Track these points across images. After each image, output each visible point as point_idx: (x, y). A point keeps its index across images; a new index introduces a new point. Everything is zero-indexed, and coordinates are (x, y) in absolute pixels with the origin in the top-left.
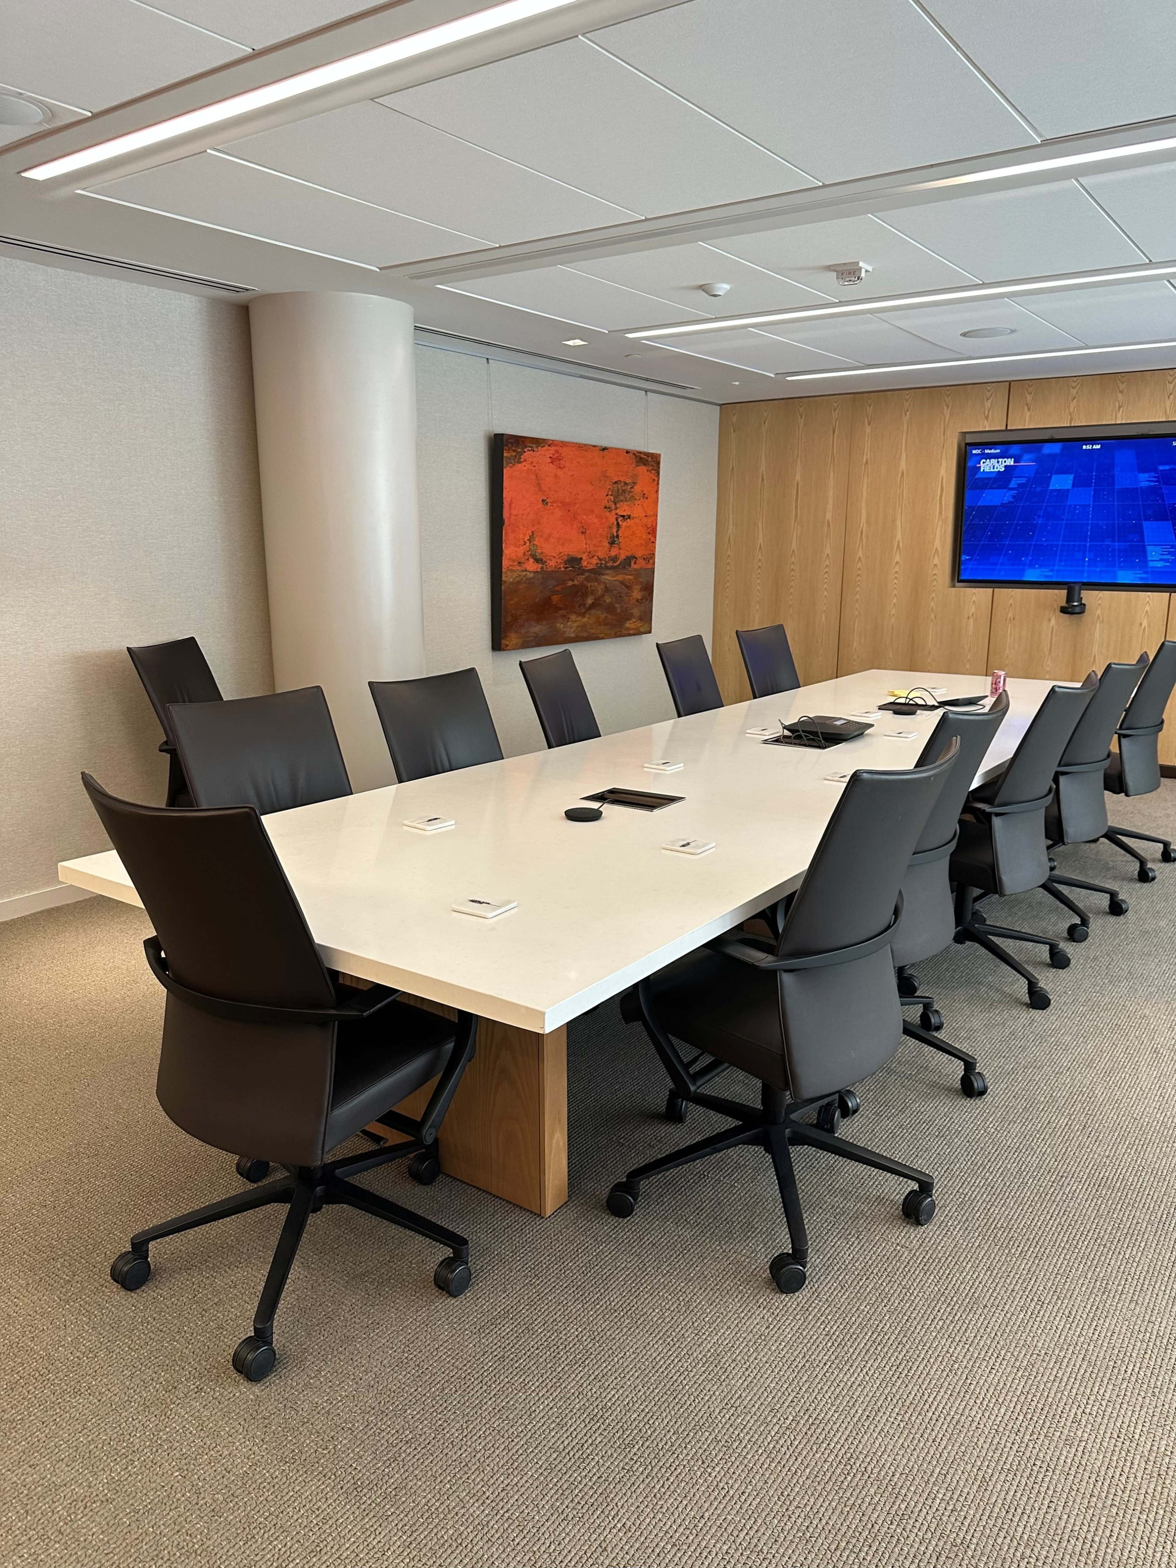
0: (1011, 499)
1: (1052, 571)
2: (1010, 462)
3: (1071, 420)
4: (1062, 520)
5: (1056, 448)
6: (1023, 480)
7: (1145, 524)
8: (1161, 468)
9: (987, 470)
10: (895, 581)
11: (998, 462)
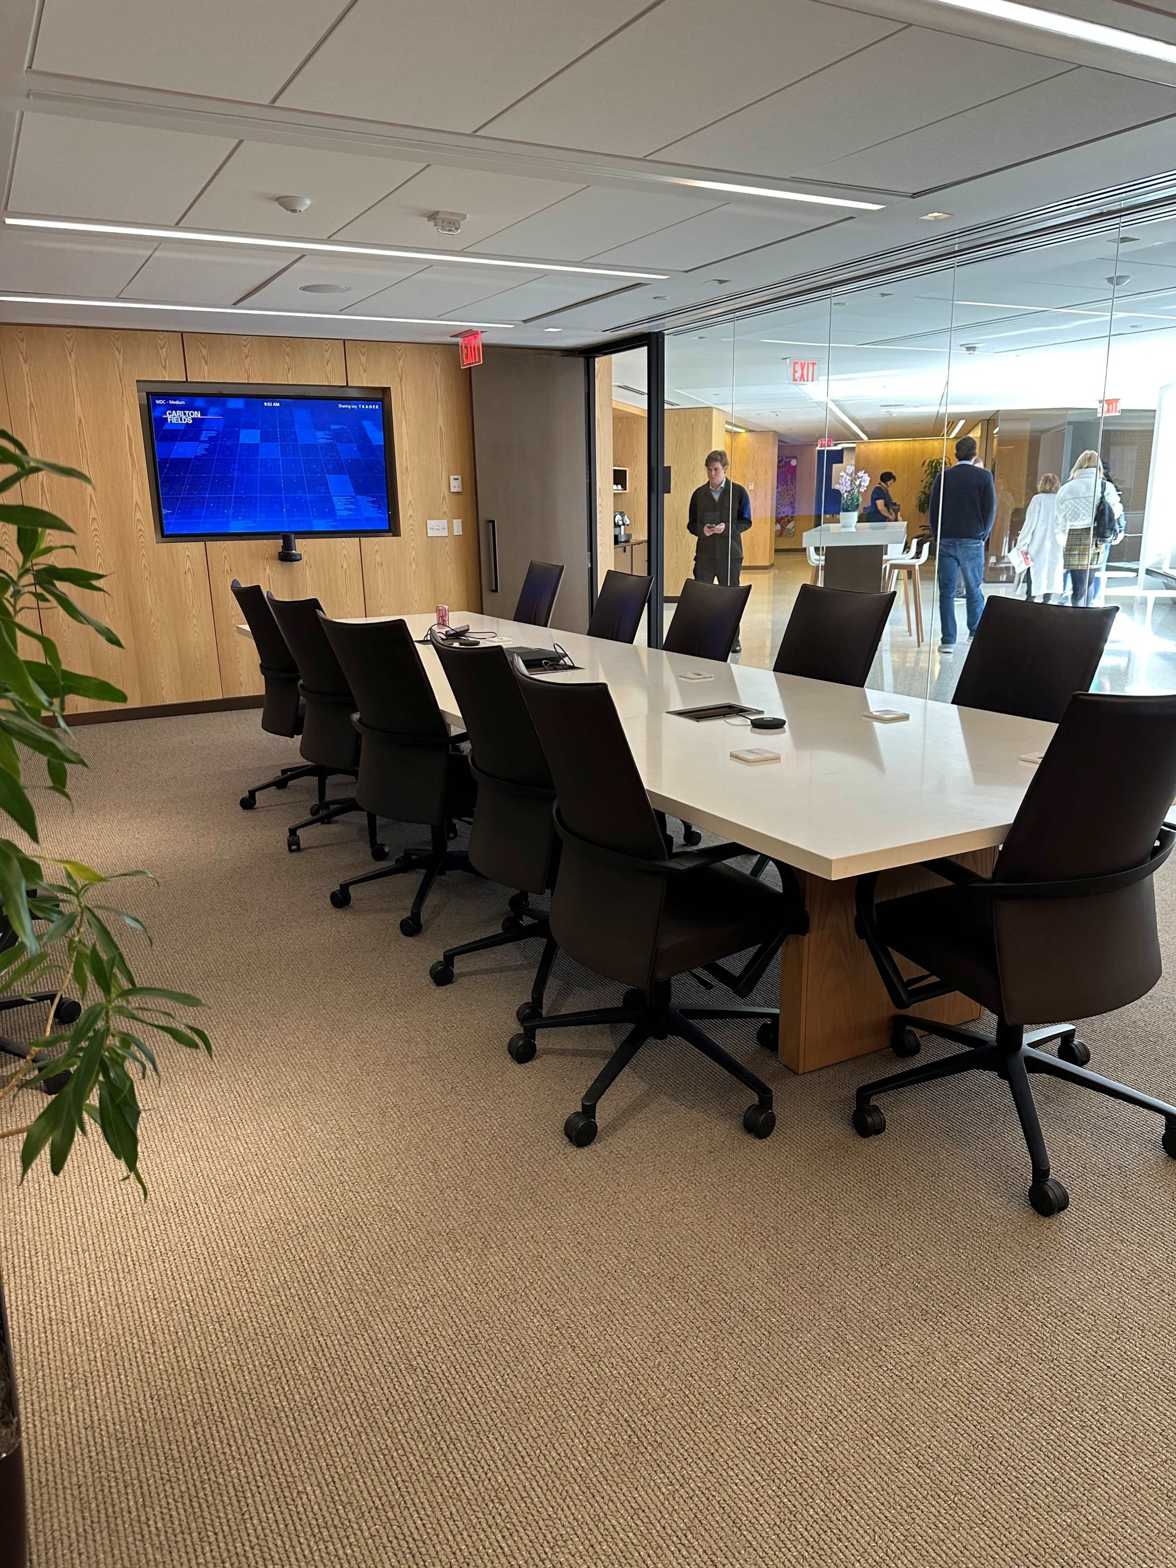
0: (204, 452)
1: (254, 522)
2: (197, 415)
3: (248, 377)
4: (257, 473)
5: (240, 404)
6: (213, 434)
7: (330, 478)
8: (333, 427)
9: (174, 421)
10: (96, 539)
11: (185, 414)
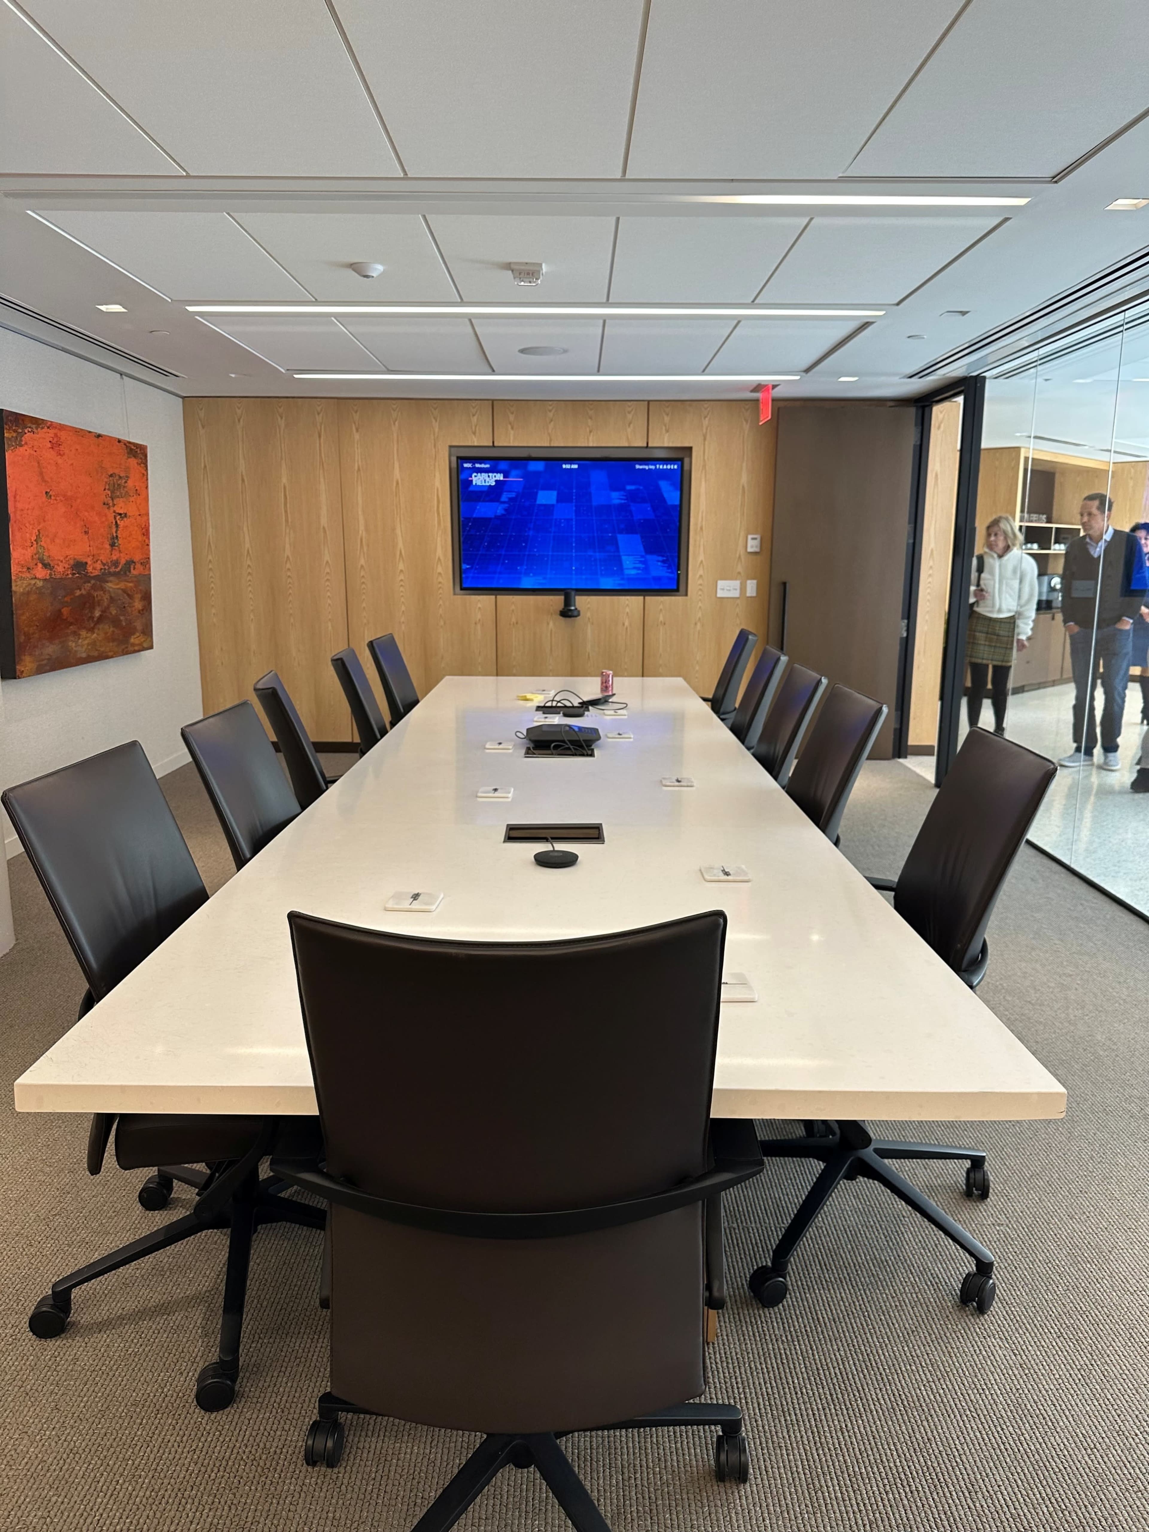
0: (503, 512)
1: (544, 578)
2: (500, 477)
3: (551, 440)
4: (550, 532)
5: (539, 466)
6: (513, 495)
7: (620, 537)
8: (629, 487)
9: (479, 483)
10: (402, 589)
11: (489, 476)
